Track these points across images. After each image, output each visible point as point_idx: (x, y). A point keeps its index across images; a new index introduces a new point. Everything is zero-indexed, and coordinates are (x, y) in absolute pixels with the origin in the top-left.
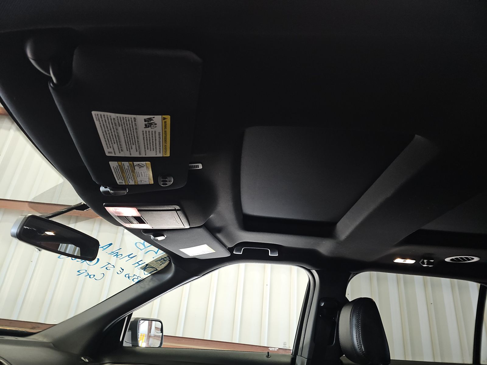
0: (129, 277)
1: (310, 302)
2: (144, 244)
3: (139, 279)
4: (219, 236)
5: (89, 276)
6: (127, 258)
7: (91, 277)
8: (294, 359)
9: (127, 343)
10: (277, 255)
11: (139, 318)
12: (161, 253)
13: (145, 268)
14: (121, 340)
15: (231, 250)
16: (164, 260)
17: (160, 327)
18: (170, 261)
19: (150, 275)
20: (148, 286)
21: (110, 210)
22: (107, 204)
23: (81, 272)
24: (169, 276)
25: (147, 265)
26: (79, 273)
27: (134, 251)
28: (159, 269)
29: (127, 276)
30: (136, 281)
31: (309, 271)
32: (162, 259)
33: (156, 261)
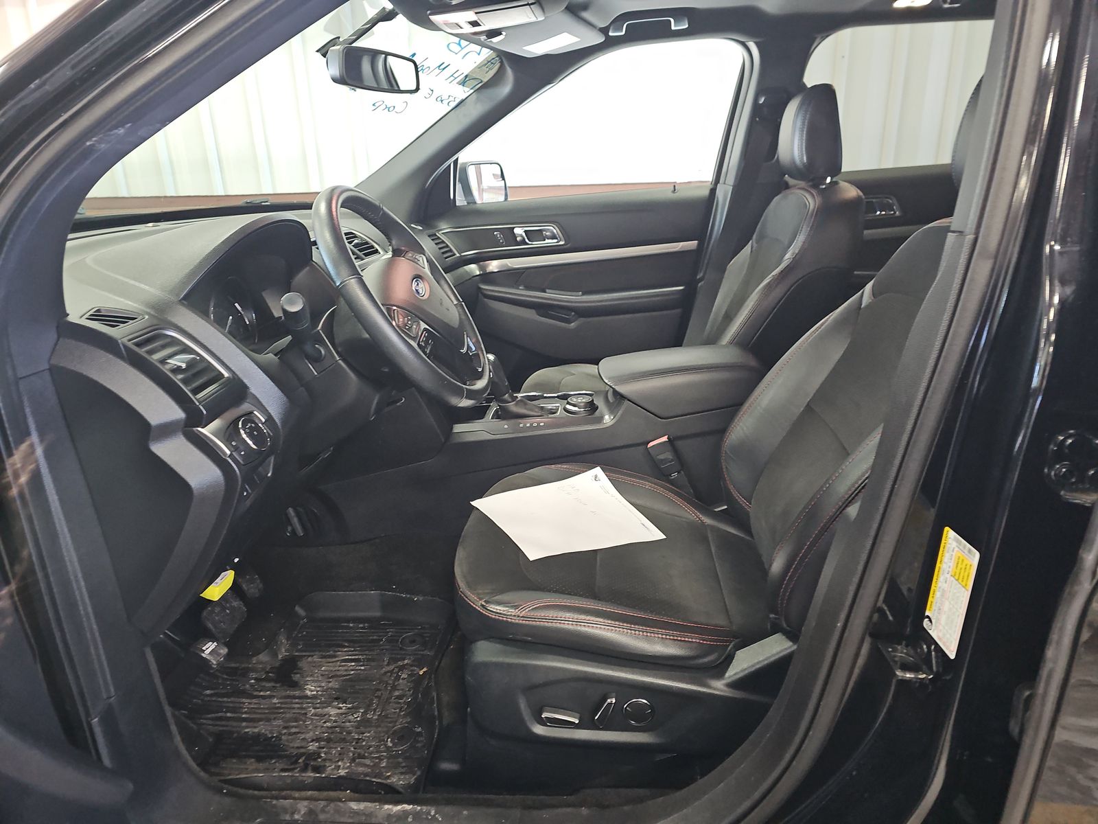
0: (442, 101)
1: (743, 99)
2: (459, 44)
3: (457, 101)
4: (585, 15)
5: (387, 109)
6: (437, 71)
7: (391, 109)
8: (713, 191)
9: (460, 201)
10: (685, 25)
11: (466, 163)
12: (486, 53)
13: (463, 83)
14: (452, 197)
15: (604, 31)
16: (492, 63)
17: (500, 173)
18: (502, 62)
19: (472, 91)
20: (475, 111)
21: (434, 18)
22: (433, 11)
23: (377, 105)
24: (506, 89)
25: (466, 76)
26: (375, 107)
27: (447, 58)
28: (485, 80)
29: (439, 99)
30: (453, 105)
31: (744, 44)
32: (489, 62)
33: (480, 67)
